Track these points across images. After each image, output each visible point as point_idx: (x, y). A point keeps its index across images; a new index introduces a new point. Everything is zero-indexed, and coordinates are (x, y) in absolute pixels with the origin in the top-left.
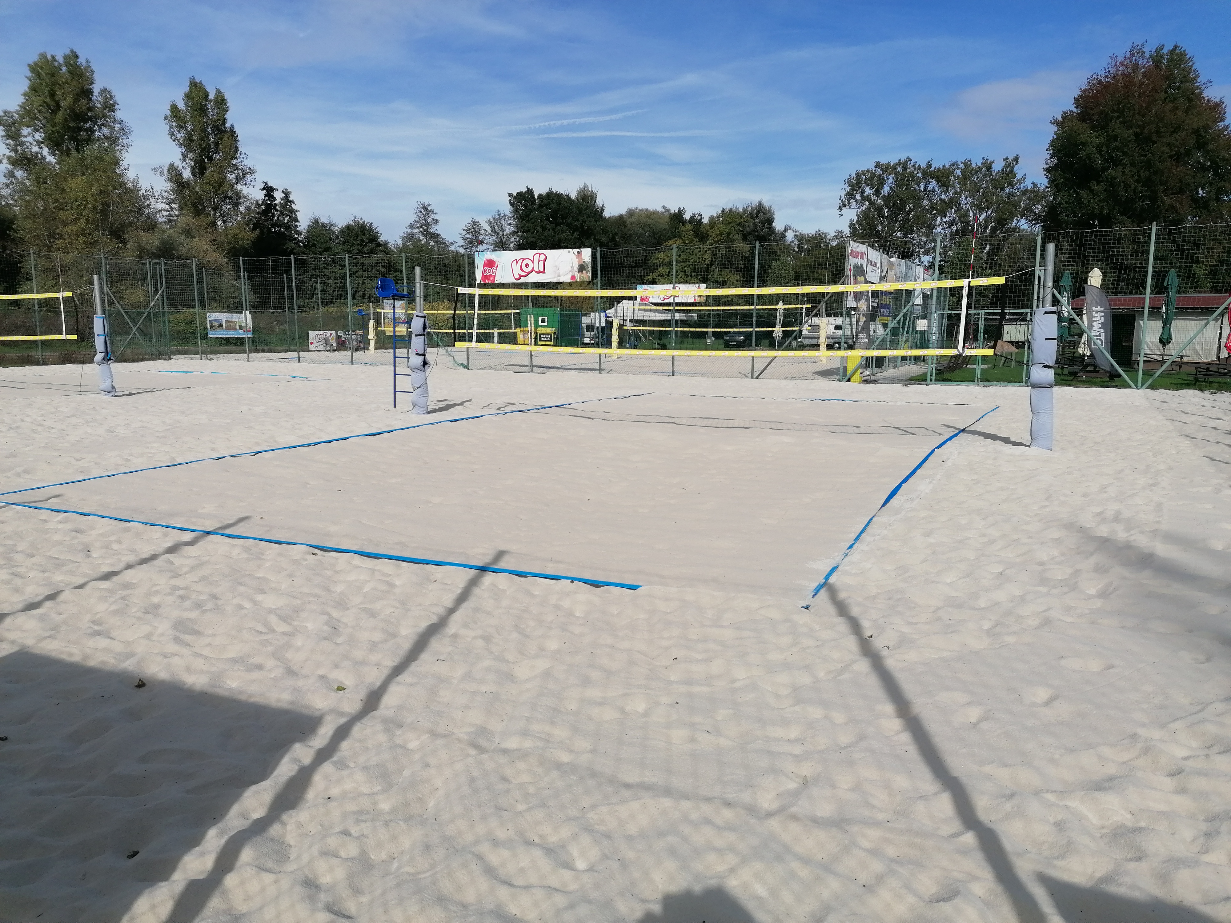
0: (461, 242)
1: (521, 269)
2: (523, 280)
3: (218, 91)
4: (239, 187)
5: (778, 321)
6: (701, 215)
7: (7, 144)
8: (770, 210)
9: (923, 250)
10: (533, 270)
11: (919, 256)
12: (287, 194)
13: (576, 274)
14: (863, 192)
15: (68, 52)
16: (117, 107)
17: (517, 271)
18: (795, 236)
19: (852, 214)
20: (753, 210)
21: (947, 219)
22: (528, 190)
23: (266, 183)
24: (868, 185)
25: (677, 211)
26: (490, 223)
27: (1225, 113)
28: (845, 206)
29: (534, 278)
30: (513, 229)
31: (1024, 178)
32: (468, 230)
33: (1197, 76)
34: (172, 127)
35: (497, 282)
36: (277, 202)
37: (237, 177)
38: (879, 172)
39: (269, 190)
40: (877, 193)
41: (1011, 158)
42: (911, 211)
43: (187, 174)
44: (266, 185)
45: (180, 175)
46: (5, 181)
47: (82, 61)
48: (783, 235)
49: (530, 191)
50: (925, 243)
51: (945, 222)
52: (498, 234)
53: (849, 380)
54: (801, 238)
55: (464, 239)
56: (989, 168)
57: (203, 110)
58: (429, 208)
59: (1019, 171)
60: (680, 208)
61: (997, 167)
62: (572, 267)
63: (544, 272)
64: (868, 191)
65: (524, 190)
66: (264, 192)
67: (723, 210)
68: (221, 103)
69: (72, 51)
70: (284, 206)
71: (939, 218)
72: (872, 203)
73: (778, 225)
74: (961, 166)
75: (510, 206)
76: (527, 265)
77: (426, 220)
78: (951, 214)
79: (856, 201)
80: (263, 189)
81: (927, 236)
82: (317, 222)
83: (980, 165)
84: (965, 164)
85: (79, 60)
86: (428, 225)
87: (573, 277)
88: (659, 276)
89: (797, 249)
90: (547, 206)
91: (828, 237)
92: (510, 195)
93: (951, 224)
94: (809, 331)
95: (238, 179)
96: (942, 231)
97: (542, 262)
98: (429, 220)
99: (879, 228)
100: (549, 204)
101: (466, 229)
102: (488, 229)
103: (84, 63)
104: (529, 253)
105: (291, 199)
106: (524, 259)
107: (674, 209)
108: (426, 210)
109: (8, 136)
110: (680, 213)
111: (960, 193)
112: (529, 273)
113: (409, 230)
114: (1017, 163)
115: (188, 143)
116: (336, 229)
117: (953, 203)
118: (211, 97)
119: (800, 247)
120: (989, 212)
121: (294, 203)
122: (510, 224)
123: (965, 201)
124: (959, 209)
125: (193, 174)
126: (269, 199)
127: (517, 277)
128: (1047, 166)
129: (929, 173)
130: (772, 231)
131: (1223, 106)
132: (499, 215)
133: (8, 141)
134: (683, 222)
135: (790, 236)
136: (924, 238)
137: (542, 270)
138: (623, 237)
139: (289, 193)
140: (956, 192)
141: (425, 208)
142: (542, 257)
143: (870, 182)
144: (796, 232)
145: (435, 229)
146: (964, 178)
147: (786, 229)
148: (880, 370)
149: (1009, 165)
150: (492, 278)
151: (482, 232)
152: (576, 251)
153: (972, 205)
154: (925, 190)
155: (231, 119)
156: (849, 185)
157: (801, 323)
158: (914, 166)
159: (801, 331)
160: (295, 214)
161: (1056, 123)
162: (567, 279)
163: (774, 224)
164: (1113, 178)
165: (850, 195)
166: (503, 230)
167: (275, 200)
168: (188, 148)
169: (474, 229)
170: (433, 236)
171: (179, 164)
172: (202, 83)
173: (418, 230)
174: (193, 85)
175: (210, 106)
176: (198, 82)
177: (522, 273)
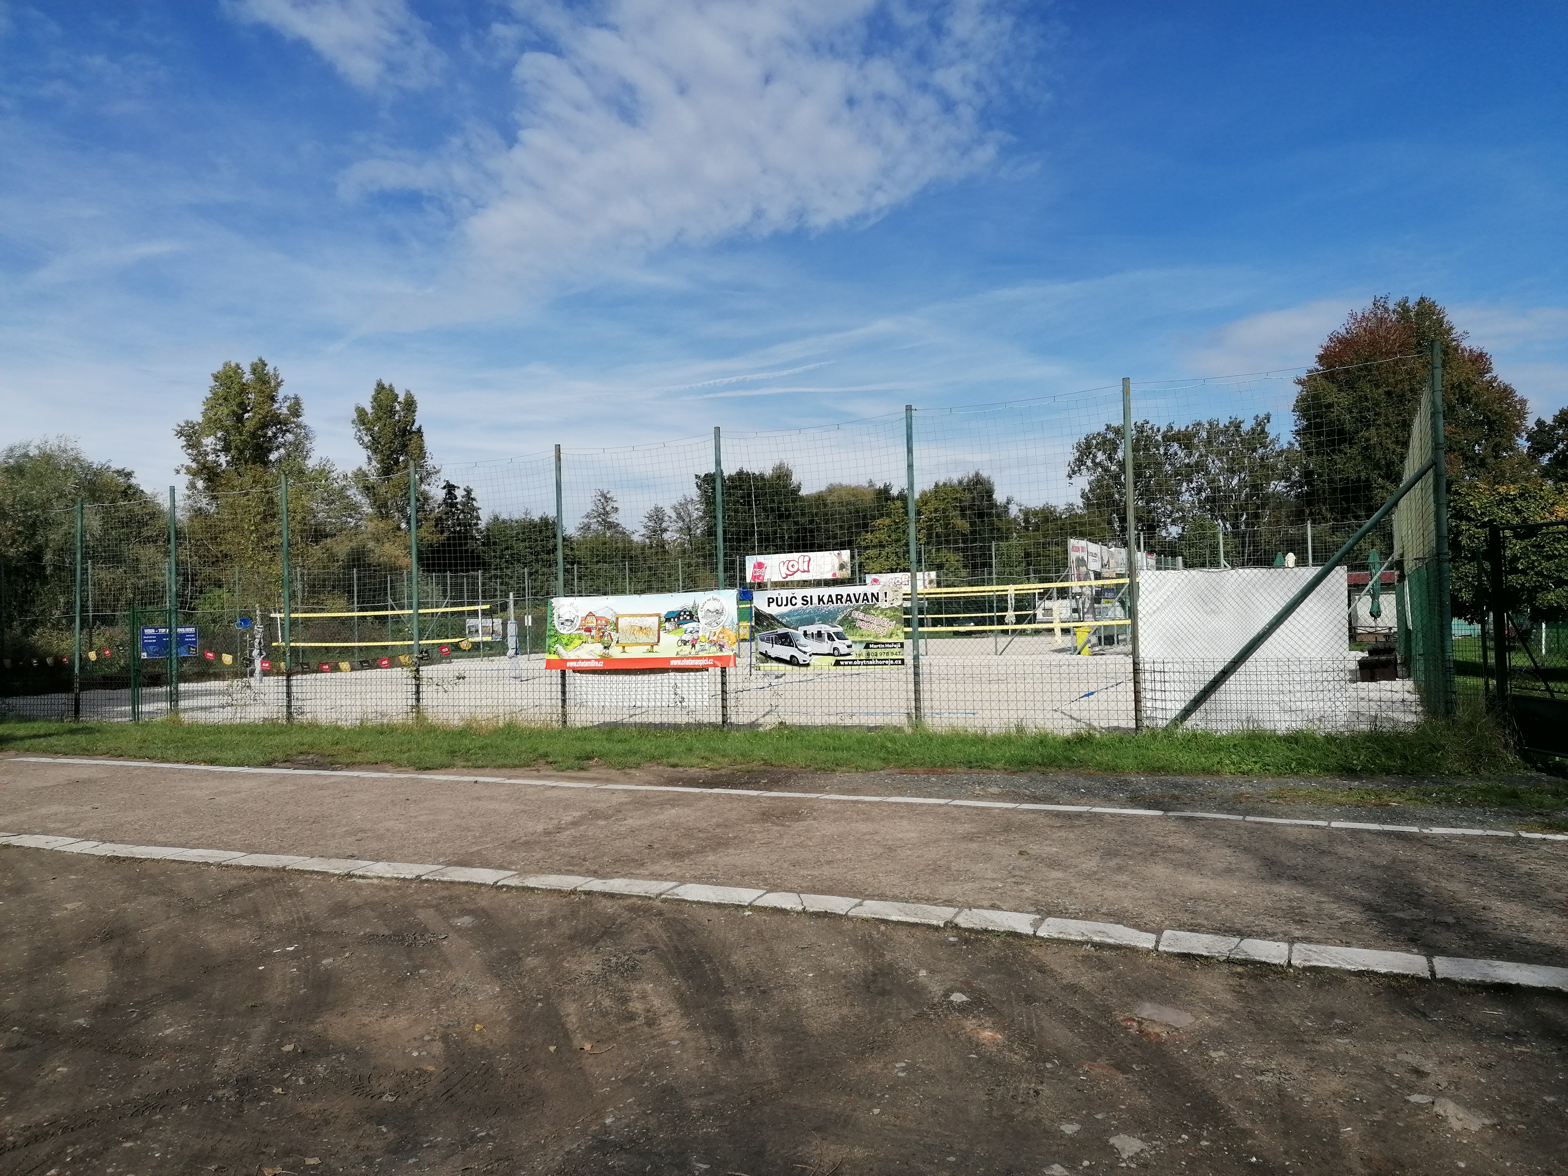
0: (643, 531)
1: (788, 569)
2: (789, 579)
3: (408, 393)
4: (424, 487)
5: (1010, 606)
7: (189, 454)
8: (989, 482)
9: (1170, 520)
10: (798, 570)
11: (1165, 525)
12: (468, 492)
13: (837, 572)
14: (1095, 456)
15: (256, 360)
16: (303, 413)
17: (784, 571)
18: (1020, 510)
19: (1083, 481)
20: (969, 481)
21: (1194, 485)
22: (717, 470)
23: (450, 481)
24: (1100, 450)
25: (882, 487)
26: (675, 508)
27: (1491, 363)
28: (1075, 473)
29: (798, 577)
30: (701, 514)
31: (1278, 438)
32: (650, 518)
33: (1451, 328)
34: (359, 431)
36: (457, 500)
37: (421, 478)
38: (1111, 435)
39: (450, 488)
40: (1110, 458)
41: (1262, 416)
42: (1151, 477)
43: (373, 477)
44: (449, 483)
45: (367, 477)
46: (187, 492)
47: (270, 369)
48: (1006, 507)
49: (719, 472)
50: (1172, 512)
51: (1193, 488)
52: (683, 521)
53: (1079, 653)
54: (1027, 513)
55: (645, 527)
56: (1238, 427)
57: (392, 412)
58: (608, 496)
59: (1272, 430)
60: (885, 484)
61: (1246, 427)
62: (833, 566)
63: (808, 571)
64: (1100, 457)
65: (713, 471)
66: (445, 491)
67: (937, 485)
68: (410, 405)
69: (260, 360)
70: (464, 504)
71: (1185, 484)
72: (1106, 470)
73: (999, 497)
74: (1207, 426)
75: (696, 489)
76: (793, 566)
77: (604, 509)
78: (1199, 479)
79: (1087, 467)
80: (444, 488)
81: (1172, 504)
82: (496, 518)
83: (1227, 424)
84: (1210, 424)
85: (267, 368)
86: (606, 513)
87: (834, 575)
88: (867, 559)
89: (1023, 524)
90: (738, 486)
91: (1058, 510)
93: (1200, 490)
94: (1044, 615)
95: (422, 480)
96: (1191, 499)
97: (806, 563)
98: (608, 509)
99: (1117, 496)
100: (740, 484)
101: (648, 516)
102: (674, 516)
103: (272, 372)
104: (795, 556)
105: (472, 496)
106: (790, 561)
107: (880, 485)
108: (605, 498)
109: (189, 446)
110: (887, 489)
111: (1207, 456)
112: (795, 573)
113: (586, 521)
114: (1268, 421)
115: (374, 446)
117: (1200, 467)
118: (401, 399)
119: (1026, 521)
120: (1243, 476)
121: (476, 500)
122: (697, 509)
123: (1214, 465)
124: (1208, 473)
125: (379, 476)
126: (450, 498)
127: (784, 576)
128: (1297, 428)
129: (1170, 437)
130: (992, 505)
131: (1488, 356)
132: (686, 500)
133: (190, 451)
134: (890, 499)
135: (1014, 511)
136: (1169, 507)
137: (806, 569)
139: (471, 490)
140: (1201, 456)
141: (604, 496)
142: (807, 559)
143: (1101, 446)
144: (1020, 506)
146: (1209, 442)
147: (1009, 502)
148: (1108, 647)
149: (1260, 425)
151: (666, 518)
152: (836, 552)
153: (1221, 469)
154: (1165, 454)
155: (420, 419)
156: (1078, 450)
157: (1034, 608)
158: (1152, 428)
159: (1035, 615)
160: (476, 511)
161: (1300, 382)
162: (829, 576)
163: (994, 496)
164: (1368, 440)
165: (1080, 462)
166: (689, 515)
167: (456, 498)
168: (375, 451)
169: (657, 516)
170: (611, 526)
171: (365, 467)
172: (391, 386)
173: (595, 520)
174: (380, 387)
175: (398, 408)
176: (387, 385)
177: (788, 573)
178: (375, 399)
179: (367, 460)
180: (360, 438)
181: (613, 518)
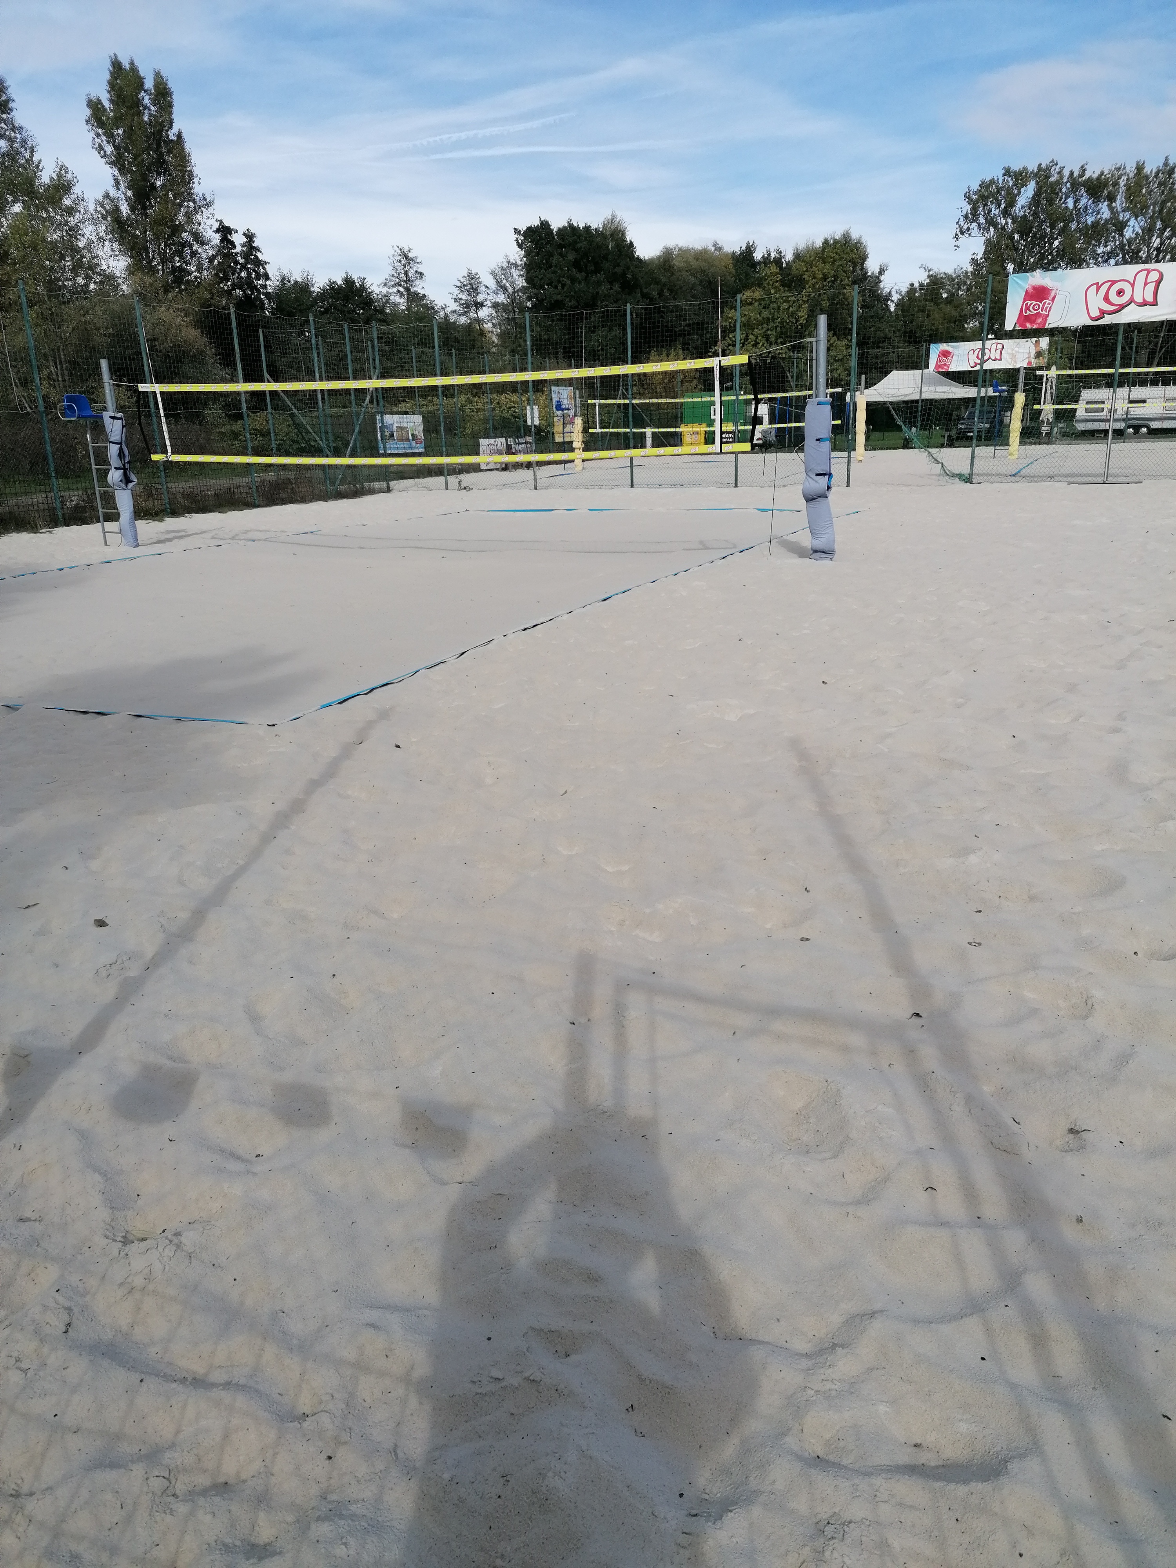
0: (453, 306)
1: (1106, 299)
2: (1107, 320)
3: (158, 75)
4: (194, 226)
6: (781, 252)
10: (1131, 301)
12: (250, 237)
16: (11, 105)
19: (974, 244)
22: (542, 222)
23: (221, 222)
25: (741, 249)
26: (493, 274)
28: (962, 233)
30: (524, 282)
32: (462, 288)
34: (98, 135)
35: (1050, 326)
36: (236, 250)
38: (1009, 182)
39: (225, 231)
43: (124, 209)
44: (220, 224)
45: (117, 209)
49: (545, 225)
52: (505, 292)
55: (456, 300)
57: (135, 105)
58: (410, 255)
60: (748, 243)
64: (993, 211)
65: (537, 223)
66: (219, 235)
68: (164, 96)
70: (246, 256)
72: (1000, 228)
75: (517, 248)
77: (406, 273)
79: (979, 225)
80: (217, 231)
82: (289, 278)
86: (408, 280)
90: (572, 246)
92: (517, 231)
98: (411, 274)
100: (576, 242)
101: (459, 284)
102: (491, 283)
105: (255, 245)
106: (1113, 282)
107: (737, 246)
108: (406, 257)
110: (749, 251)
112: (1122, 307)
115: (120, 162)
116: (316, 289)
118: (149, 84)
121: (259, 250)
122: (521, 275)
125: (133, 209)
126: (227, 246)
127: (1095, 313)
130: (865, 275)
132: (505, 262)
134: (753, 264)
138: (671, 291)
139: (253, 236)
141: (406, 256)
144: (929, 271)
145: (420, 286)
150: (1040, 320)
151: (482, 288)
156: (969, 202)
160: (264, 268)
163: (866, 264)
165: (970, 217)
166: (513, 284)
167: (234, 247)
168: (122, 170)
169: (471, 285)
170: (414, 298)
171: (113, 193)
172: (132, 63)
173: (395, 290)
174: (116, 65)
175: (147, 101)
176: (126, 65)
177: (1108, 308)
178: (112, 85)
179: (112, 182)
180: (101, 148)
181: (419, 287)
